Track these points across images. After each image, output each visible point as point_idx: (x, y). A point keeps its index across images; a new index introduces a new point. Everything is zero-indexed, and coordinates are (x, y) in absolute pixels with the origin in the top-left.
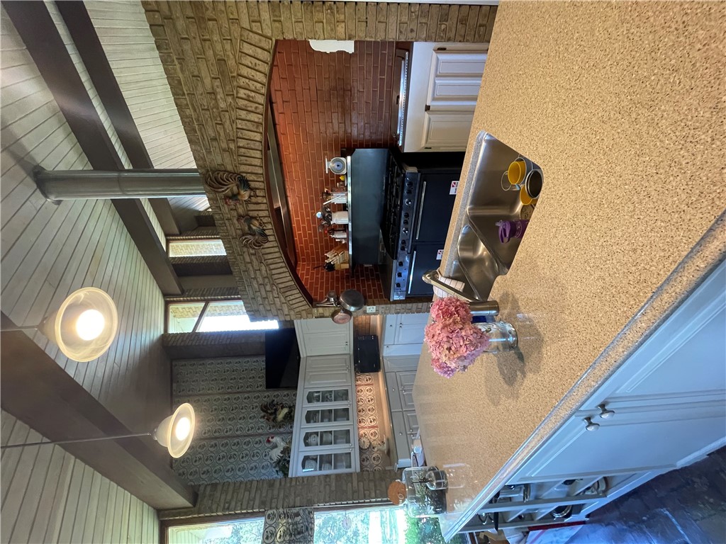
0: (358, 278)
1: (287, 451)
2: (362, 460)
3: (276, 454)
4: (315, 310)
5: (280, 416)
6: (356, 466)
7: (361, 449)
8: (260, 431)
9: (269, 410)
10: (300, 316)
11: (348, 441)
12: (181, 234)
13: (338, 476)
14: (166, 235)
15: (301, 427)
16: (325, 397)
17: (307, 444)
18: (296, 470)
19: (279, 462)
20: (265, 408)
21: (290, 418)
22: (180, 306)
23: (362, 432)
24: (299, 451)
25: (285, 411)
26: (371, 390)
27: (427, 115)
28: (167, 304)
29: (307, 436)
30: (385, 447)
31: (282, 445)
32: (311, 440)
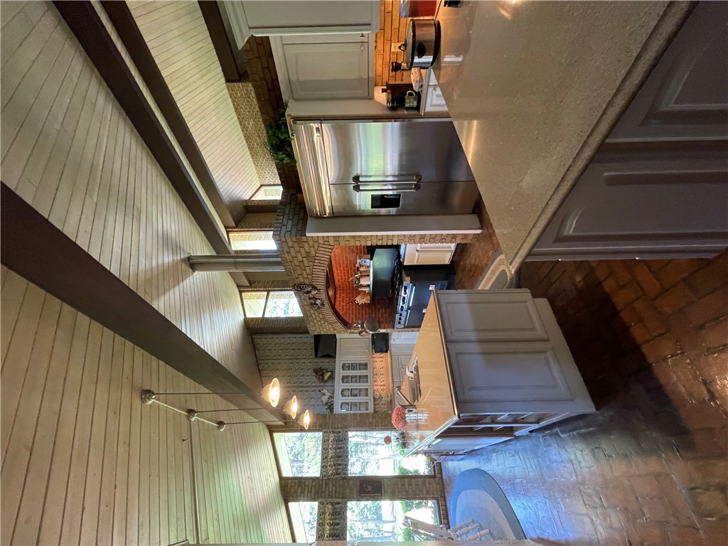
0: (375, 306)
1: (332, 397)
2: (375, 405)
3: (325, 399)
4: (349, 331)
5: (326, 377)
6: (371, 410)
7: (374, 398)
8: (314, 384)
9: (320, 373)
11: (367, 395)
12: (236, 227)
13: (361, 414)
15: (339, 385)
16: (352, 367)
17: (343, 395)
18: (338, 410)
19: (326, 404)
20: (316, 371)
21: (332, 378)
22: (249, 294)
23: (375, 388)
24: (338, 400)
25: (329, 374)
26: (382, 361)
28: (241, 292)
29: (343, 390)
30: (389, 399)
31: (328, 394)
32: (345, 393)
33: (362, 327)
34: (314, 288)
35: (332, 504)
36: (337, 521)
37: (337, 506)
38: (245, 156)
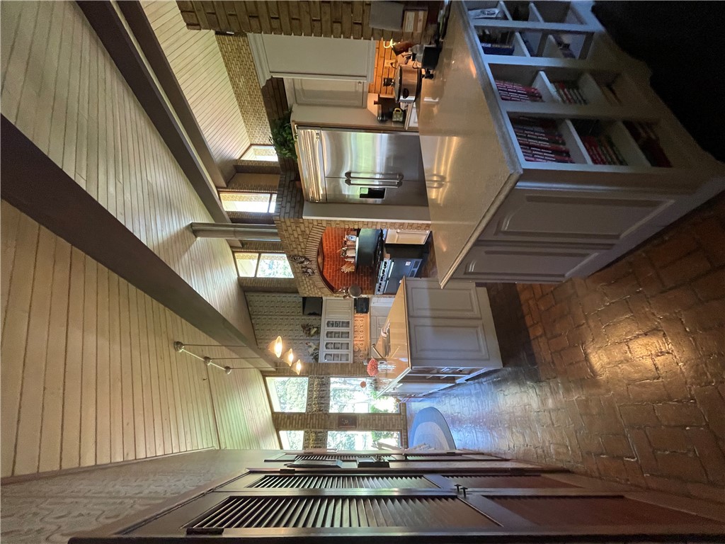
0: (359, 274)
1: (317, 349)
2: (354, 356)
3: (311, 350)
4: (335, 295)
5: (313, 332)
6: (351, 361)
7: (354, 351)
8: (302, 338)
9: (307, 328)
10: (327, 295)
11: (348, 348)
12: (227, 188)
13: (342, 364)
14: (217, 187)
15: (324, 339)
16: (336, 324)
17: (327, 348)
18: (322, 360)
19: (312, 355)
20: (304, 327)
21: (318, 333)
22: (241, 254)
23: (355, 342)
24: (323, 351)
25: (315, 329)
26: (362, 320)
27: (397, 235)
28: (233, 252)
29: (327, 344)
30: (366, 352)
31: (314, 347)
32: (329, 346)
33: (347, 292)
34: (307, 259)
35: (316, 433)
36: (319, 445)
37: (319, 434)
38: (235, 115)
